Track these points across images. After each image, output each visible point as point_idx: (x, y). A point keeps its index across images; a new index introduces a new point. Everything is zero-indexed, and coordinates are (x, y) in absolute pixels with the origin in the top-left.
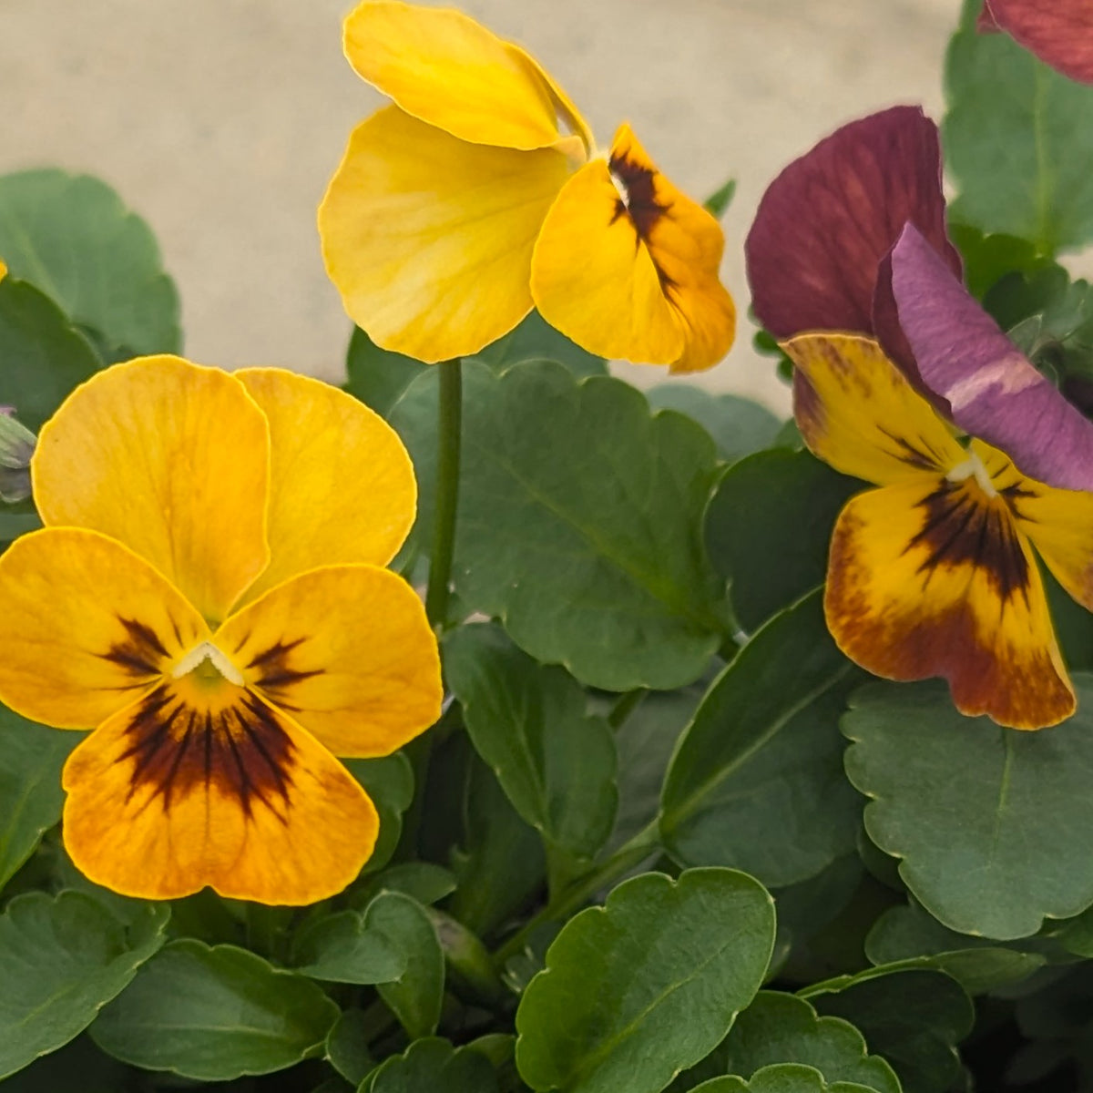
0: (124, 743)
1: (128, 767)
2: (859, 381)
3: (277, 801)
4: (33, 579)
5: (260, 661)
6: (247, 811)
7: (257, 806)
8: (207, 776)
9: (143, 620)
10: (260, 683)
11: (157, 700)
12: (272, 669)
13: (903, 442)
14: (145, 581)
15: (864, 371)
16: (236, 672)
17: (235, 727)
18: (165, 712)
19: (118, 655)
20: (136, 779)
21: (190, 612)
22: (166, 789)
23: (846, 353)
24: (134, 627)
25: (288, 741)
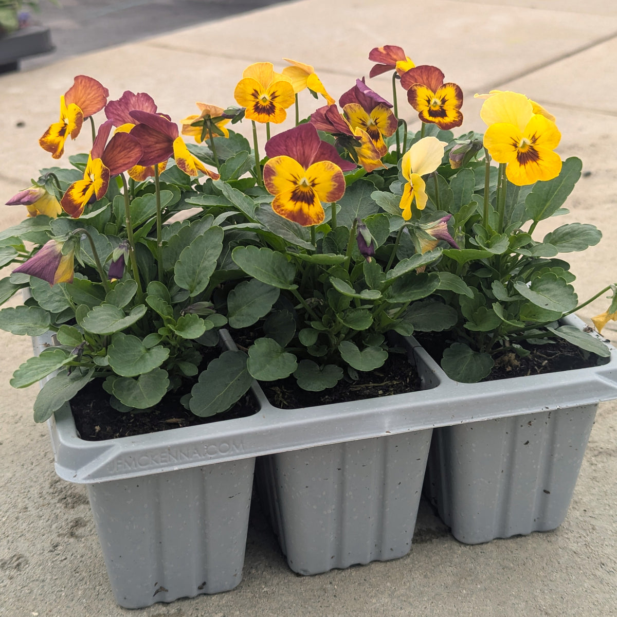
0: (253, 108)
1: (254, 110)
2: (354, 110)
3: (273, 114)
4: (242, 85)
5: (272, 95)
6: (269, 116)
7: (271, 115)
8: (264, 113)
9: (257, 90)
10: (271, 100)
11: (258, 103)
12: (273, 96)
13: (361, 120)
14: (257, 84)
15: (355, 109)
16: (268, 98)
17: (268, 107)
18: (259, 105)
19: (253, 95)
20: (255, 112)
21: (263, 89)
22: (259, 113)
23: (352, 106)
24: (255, 90)
25: (275, 107)
